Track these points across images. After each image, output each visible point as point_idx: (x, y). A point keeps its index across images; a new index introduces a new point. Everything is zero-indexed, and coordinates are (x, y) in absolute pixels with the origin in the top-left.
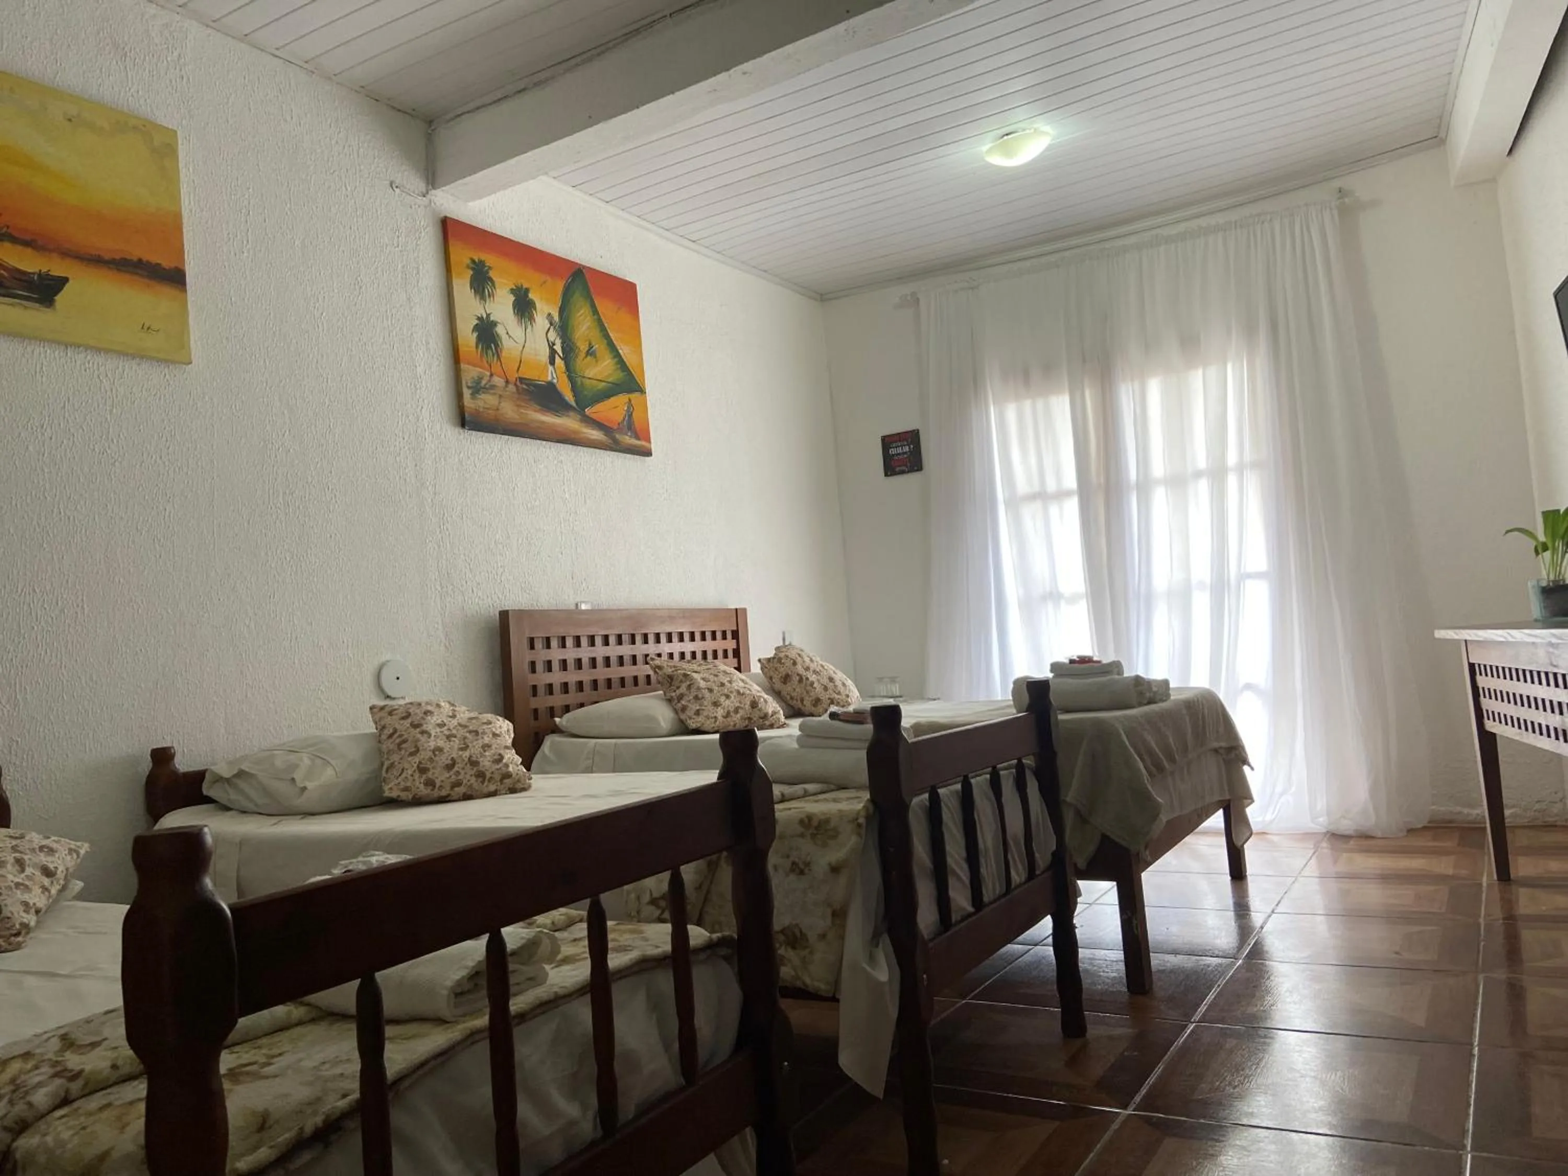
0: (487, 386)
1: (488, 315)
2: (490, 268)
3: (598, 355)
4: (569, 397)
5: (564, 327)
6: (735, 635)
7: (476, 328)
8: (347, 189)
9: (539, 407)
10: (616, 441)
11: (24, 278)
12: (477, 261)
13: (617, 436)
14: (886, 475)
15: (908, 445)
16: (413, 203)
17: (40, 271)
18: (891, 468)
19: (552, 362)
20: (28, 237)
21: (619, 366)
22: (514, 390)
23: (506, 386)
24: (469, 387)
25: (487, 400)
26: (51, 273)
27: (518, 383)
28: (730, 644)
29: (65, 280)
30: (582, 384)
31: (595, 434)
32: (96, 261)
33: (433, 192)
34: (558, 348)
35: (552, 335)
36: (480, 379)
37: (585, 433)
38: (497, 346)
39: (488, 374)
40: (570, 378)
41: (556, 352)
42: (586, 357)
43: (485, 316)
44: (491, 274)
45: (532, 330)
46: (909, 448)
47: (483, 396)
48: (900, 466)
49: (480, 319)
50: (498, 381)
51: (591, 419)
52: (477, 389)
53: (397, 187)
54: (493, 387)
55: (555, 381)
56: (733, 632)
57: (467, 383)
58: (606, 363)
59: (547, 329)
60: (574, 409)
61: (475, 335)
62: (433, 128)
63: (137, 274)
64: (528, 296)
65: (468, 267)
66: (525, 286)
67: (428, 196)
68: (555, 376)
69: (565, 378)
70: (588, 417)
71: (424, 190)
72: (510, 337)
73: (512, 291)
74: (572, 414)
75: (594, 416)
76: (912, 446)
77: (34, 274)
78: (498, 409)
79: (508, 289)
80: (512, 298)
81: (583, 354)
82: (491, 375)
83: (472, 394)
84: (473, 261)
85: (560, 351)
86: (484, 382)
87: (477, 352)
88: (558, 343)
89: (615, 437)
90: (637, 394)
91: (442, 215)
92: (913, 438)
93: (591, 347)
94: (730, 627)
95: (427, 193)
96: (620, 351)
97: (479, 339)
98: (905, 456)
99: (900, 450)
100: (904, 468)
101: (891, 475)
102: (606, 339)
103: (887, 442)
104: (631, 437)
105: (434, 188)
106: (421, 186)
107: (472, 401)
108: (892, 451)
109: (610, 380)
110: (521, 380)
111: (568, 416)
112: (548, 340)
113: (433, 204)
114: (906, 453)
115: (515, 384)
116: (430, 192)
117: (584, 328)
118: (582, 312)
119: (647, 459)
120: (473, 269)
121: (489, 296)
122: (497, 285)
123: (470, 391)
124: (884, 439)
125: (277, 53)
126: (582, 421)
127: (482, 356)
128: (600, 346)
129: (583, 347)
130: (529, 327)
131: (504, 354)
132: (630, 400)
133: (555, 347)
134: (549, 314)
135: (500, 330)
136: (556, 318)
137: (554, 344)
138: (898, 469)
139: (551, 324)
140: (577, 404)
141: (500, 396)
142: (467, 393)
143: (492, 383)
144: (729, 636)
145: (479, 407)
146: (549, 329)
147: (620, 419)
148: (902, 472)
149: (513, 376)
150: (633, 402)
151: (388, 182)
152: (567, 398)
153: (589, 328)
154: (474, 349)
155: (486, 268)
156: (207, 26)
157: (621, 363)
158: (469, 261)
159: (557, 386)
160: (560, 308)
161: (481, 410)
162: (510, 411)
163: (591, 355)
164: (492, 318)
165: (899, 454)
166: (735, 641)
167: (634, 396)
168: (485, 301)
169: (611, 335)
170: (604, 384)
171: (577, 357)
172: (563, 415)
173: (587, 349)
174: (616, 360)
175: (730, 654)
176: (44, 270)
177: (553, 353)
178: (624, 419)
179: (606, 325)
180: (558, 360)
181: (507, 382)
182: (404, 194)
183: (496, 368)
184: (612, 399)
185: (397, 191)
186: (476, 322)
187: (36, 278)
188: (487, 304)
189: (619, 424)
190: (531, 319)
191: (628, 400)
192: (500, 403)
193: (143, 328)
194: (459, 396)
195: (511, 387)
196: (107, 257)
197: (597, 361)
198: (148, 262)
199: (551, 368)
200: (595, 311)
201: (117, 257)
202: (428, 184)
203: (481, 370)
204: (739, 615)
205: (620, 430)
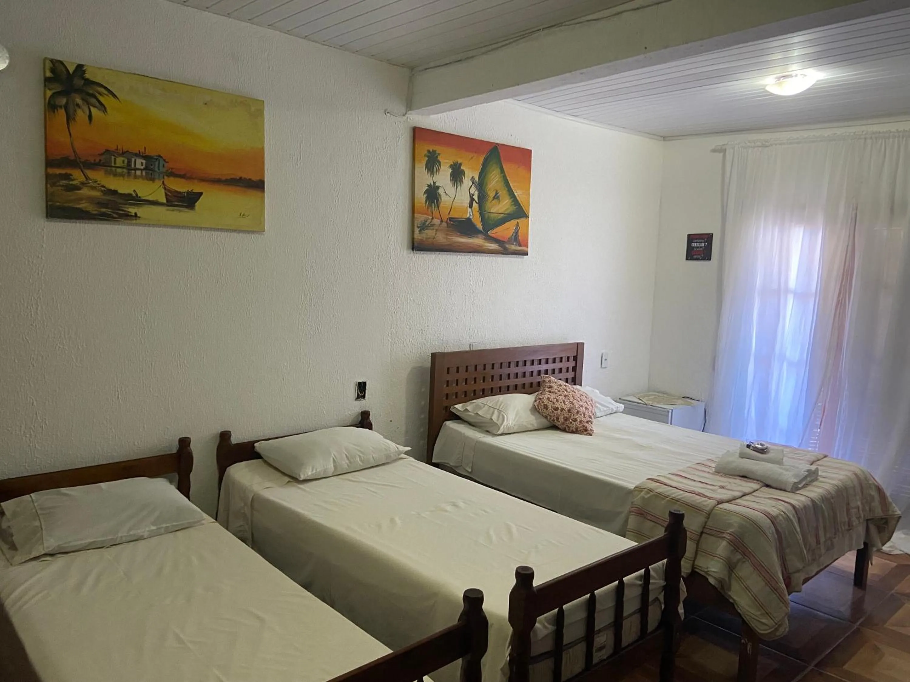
0: (429, 225)
1: (434, 183)
2: (439, 154)
3: (500, 199)
4: (479, 226)
5: (481, 185)
6: (575, 358)
7: (427, 192)
8: (359, 119)
9: (459, 234)
10: (505, 249)
11: (180, 195)
12: (431, 151)
13: (507, 246)
14: (687, 259)
15: (705, 242)
16: (396, 121)
17: (188, 191)
18: (691, 255)
19: (471, 206)
20: (182, 173)
21: (513, 203)
22: (446, 225)
23: (441, 224)
24: (418, 227)
25: (429, 233)
26: (194, 191)
27: (448, 221)
28: (571, 364)
29: (201, 194)
30: (488, 217)
31: (493, 246)
32: (217, 181)
33: (410, 112)
34: (476, 197)
35: (473, 190)
36: (426, 221)
37: (486, 246)
38: (438, 201)
39: (431, 218)
40: (481, 214)
41: (474, 200)
42: (493, 200)
43: (432, 184)
44: (439, 158)
45: (460, 189)
46: (705, 245)
47: (426, 231)
48: (696, 255)
49: (429, 186)
50: (437, 221)
51: (493, 238)
52: (423, 228)
53: (388, 113)
54: (433, 225)
55: (471, 217)
56: (574, 357)
57: (417, 225)
58: (506, 202)
59: (470, 185)
60: (483, 233)
61: (425, 196)
62: (413, 73)
63: (239, 186)
64: (460, 168)
65: (425, 156)
66: (459, 162)
67: (407, 115)
68: (471, 214)
69: (478, 215)
70: (490, 236)
71: (404, 112)
72: (446, 194)
73: (451, 166)
74: (479, 235)
75: (493, 235)
76: (706, 244)
77: (184, 192)
78: (434, 238)
79: (449, 165)
80: (450, 170)
81: (491, 199)
82: (433, 218)
83: (420, 231)
84: (429, 151)
85: (476, 199)
86: (427, 223)
87: (425, 206)
88: (476, 194)
89: (505, 246)
90: (524, 219)
91: (414, 126)
92: (708, 238)
93: (497, 193)
94: (572, 354)
95: (406, 113)
96: (516, 194)
97: (427, 198)
98: (701, 249)
99: (698, 245)
100: (698, 257)
101: (691, 259)
102: (507, 187)
103: (691, 238)
104: (516, 245)
105: (410, 110)
106: (403, 110)
107: (419, 235)
108: (693, 245)
109: (506, 213)
110: (451, 219)
111: (477, 237)
112: (470, 193)
113: (408, 120)
114: (701, 247)
115: (447, 222)
116: (407, 113)
117: (494, 182)
118: (494, 172)
119: (525, 257)
120: (428, 157)
121: (436, 172)
122: (442, 164)
123: (419, 229)
124: (689, 236)
125: (325, 43)
126: (485, 239)
127: (428, 208)
128: (503, 193)
129: (492, 194)
130: (459, 187)
131: (442, 205)
132: (518, 223)
133: (473, 197)
134: (473, 177)
135: (441, 191)
136: (477, 179)
137: (473, 195)
138: (695, 257)
139: (473, 183)
140: (484, 230)
141: (437, 230)
142: (417, 231)
143: (432, 223)
144: (571, 359)
145: (423, 238)
146: (472, 186)
147: (510, 236)
148: (697, 259)
149: (445, 217)
150: (519, 224)
151: (383, 111)
152: (477, 226)
153: (497, 182)
154: (424, 205)
155: (436, 155)
156: (286, 33)
157: (515, 202)
158: (426, 152)
159: (472, 220)
160: (480, 173)
161: (424, 239)
162: (441, 238)
163: (497, 198)
164: (437, 184)
165: (698, 247)
166: (574, 362)
167: (521, 221)
168: (434, 175)
169: (511, 185)
170: (502, 215)
171: (487, 201)
172: (474, 237)
173: (494, 195)
174: (513, 201)
175: (570, 369)
176: (190, 190)
177: (472, 200)
178: (513, 235)
179: (508, 179)
180: (475, 205)
181: (442, 221)
182: (392, 116)
183: (436, 212)
184: (507, 224)
185: (388, 115)
186: (427, 188)
187: (186, 195)
188: (435, 175)
189: (509, 238)
190: (461, 181)
191: (516, 223)
192: (436, 234)
193: (240, 215)
194: (413, 232)
195: (444, 224)
196: (224, 178)
197: (499, 202)
198: (245, 178)
199: (469, 210)
200: (502, 171)
201: (229, 178)
202: (407, 107)
203: (425, 216)
204: (579, 347)
205: (510, 241)
